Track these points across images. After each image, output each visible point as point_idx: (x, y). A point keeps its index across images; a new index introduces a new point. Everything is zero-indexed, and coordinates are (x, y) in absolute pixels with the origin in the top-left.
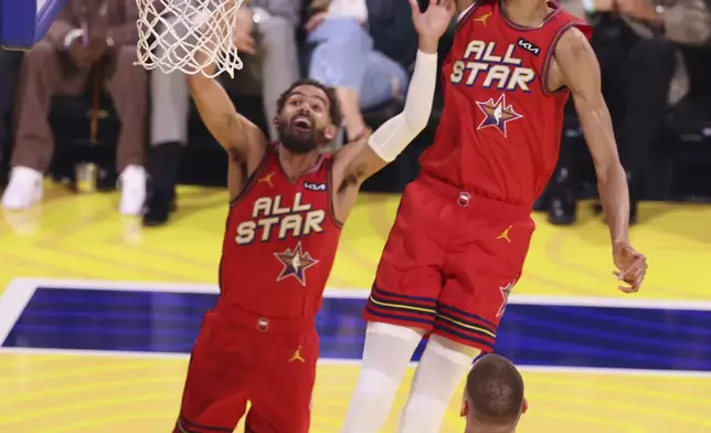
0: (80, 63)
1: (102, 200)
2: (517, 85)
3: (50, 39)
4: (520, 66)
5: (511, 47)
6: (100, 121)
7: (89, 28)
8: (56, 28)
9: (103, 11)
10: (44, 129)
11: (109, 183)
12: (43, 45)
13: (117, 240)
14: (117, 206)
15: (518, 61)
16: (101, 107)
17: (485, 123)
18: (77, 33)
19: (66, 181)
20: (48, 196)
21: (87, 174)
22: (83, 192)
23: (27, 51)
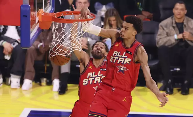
0: (42, 52)
1: (48, 88)
2: (126, 62)
3: (34, 46)
4: (127, 58)
5: (124, 53)
6: (47, 67)
7: (44, 43)
8: (36, 43)
9: (48, 38)
10: (33, 69)
11: (50, 83)
12: (32, 47)
13: (52, 98)
14: (52, 89)
15: (126, 57)
16: (48, 63)
17: (119, 71)
18: (41, 44)
19: (38, 83)
20: (34, 87)
21: (44, 81)
22: (43, 86)
23: (28, 49)
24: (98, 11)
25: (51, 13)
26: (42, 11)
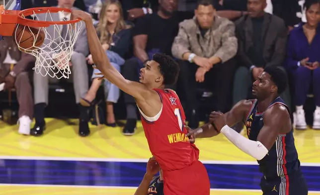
24: (91, 7)
25: (15, 11)
26: (2, 7)
